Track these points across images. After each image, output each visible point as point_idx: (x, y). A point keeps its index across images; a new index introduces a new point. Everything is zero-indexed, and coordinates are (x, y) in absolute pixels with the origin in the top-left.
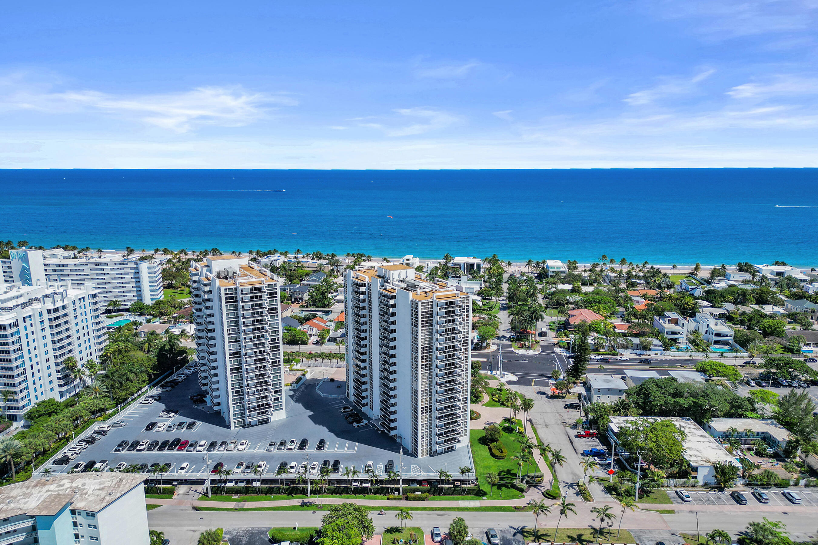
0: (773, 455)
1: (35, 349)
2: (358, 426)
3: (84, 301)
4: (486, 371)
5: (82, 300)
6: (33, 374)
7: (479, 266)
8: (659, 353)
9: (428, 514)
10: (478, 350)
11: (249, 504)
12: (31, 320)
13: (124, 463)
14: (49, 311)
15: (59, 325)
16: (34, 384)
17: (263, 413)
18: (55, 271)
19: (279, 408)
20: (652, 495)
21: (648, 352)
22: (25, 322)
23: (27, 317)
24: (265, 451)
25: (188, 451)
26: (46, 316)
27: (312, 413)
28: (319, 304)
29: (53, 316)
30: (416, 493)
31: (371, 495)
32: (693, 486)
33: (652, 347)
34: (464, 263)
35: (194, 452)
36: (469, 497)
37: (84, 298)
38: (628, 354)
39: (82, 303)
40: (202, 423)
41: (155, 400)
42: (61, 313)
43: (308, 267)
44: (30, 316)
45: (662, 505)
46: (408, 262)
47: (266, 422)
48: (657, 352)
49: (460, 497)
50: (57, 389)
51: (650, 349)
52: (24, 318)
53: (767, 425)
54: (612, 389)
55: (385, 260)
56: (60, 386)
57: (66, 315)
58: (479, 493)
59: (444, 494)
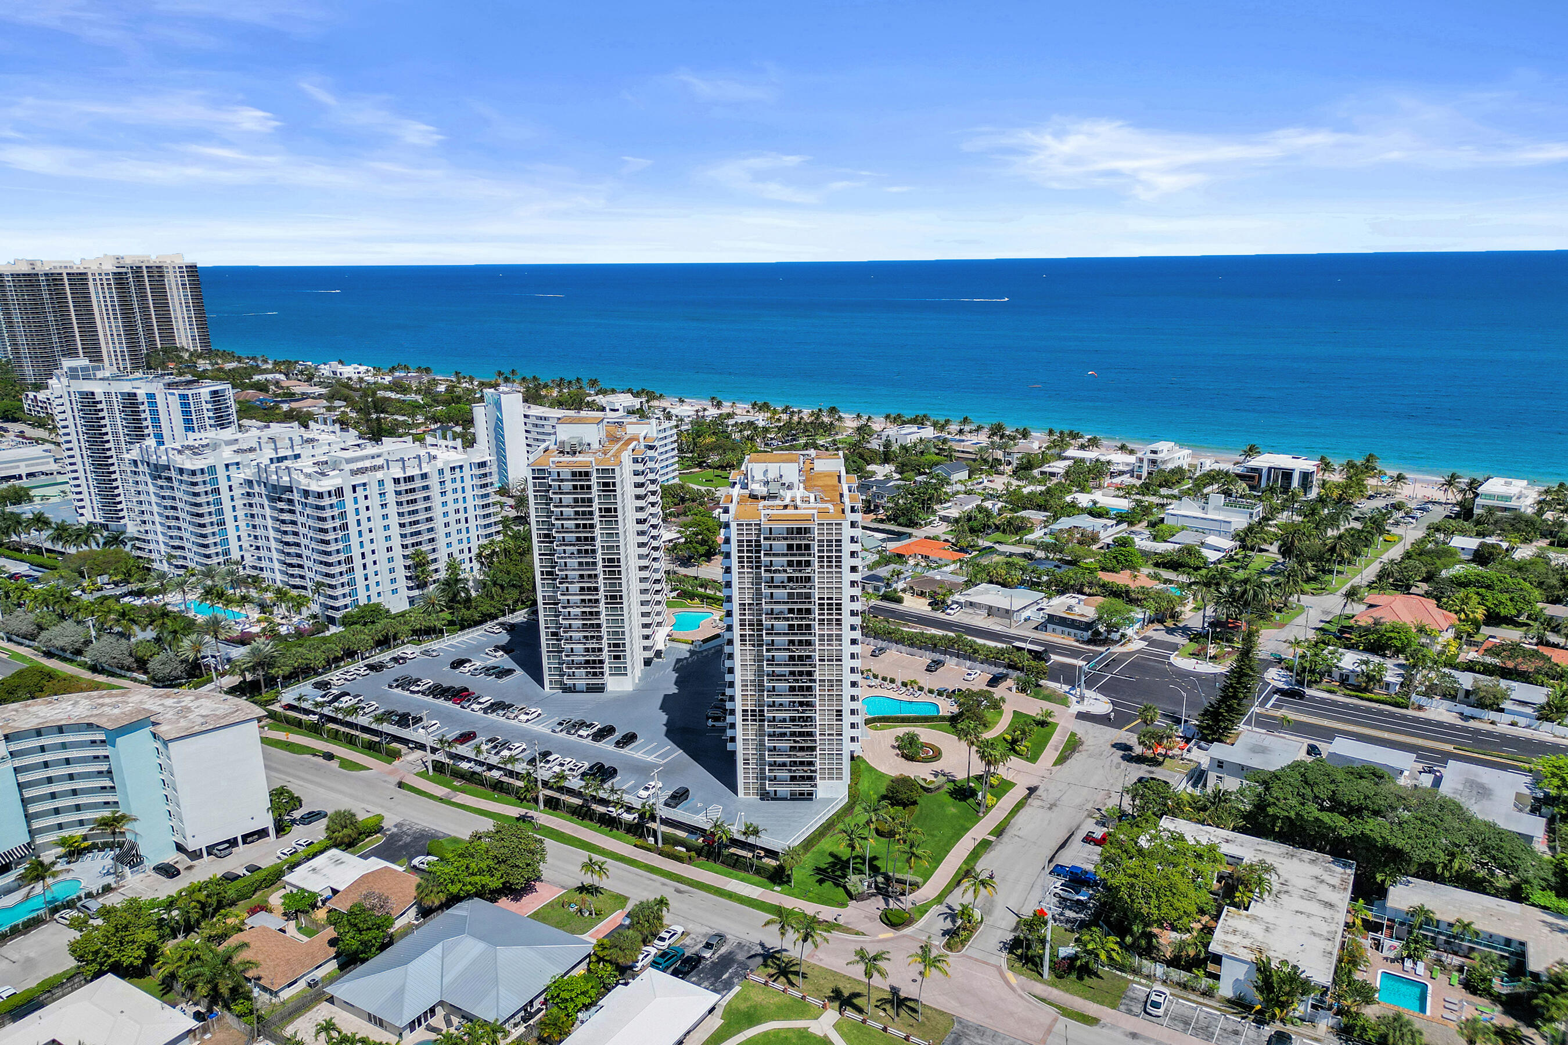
0: (1504, 998)
1: (371, 531)
2: (713, 726)
3: (461, 472)
4: (1059, 685)
5: (458, 470)
6: (365, 566)
7: (1306, 477)
8: (1522, 721)
9: (664, 884)
10: (1095, 645)
11: (461, 798)
12: (365, 490)
13: (373, 703)
14: (397, 481)
15: (414, 501)
16: (366, 579)
17: (595, 674)
18: (536, 426)
19: (620, 671)
20: (1092, 981)
21: (1492, 715)
22: (354, 492)
23: (359, 485)
24: (549, 731)
25: (462, 707)
26: (390, 488)
27: (676, 691)
28: (901, 520)
29: (403, 487)
30: (679, 848)
31: (621, 833)
32: (1208, 993)
33: (1507, 705)
34: (1270, 469)
35: (469, 710)
36: (757, 878)
37: (461, 467)
38: (1440, 711)
39: (458, 474)
40: (523, 672)
41: (506, 629)
42: (418, 484)
43: (963, 452)
44: (364, 484)
45: (1087, 1002)
46: (1153, 456)
47: (600, 689)
48: (1517, 719)
49: (742, 874)
50: (404, 593)
51: (1502, 710)
52: (354, 487)
53: (1546, 930)
54: (1249, 768)
55: (1123, 448)
56: (410, 588)
57: (426, 488)
58: (778, 877)
59: (723, 862)
